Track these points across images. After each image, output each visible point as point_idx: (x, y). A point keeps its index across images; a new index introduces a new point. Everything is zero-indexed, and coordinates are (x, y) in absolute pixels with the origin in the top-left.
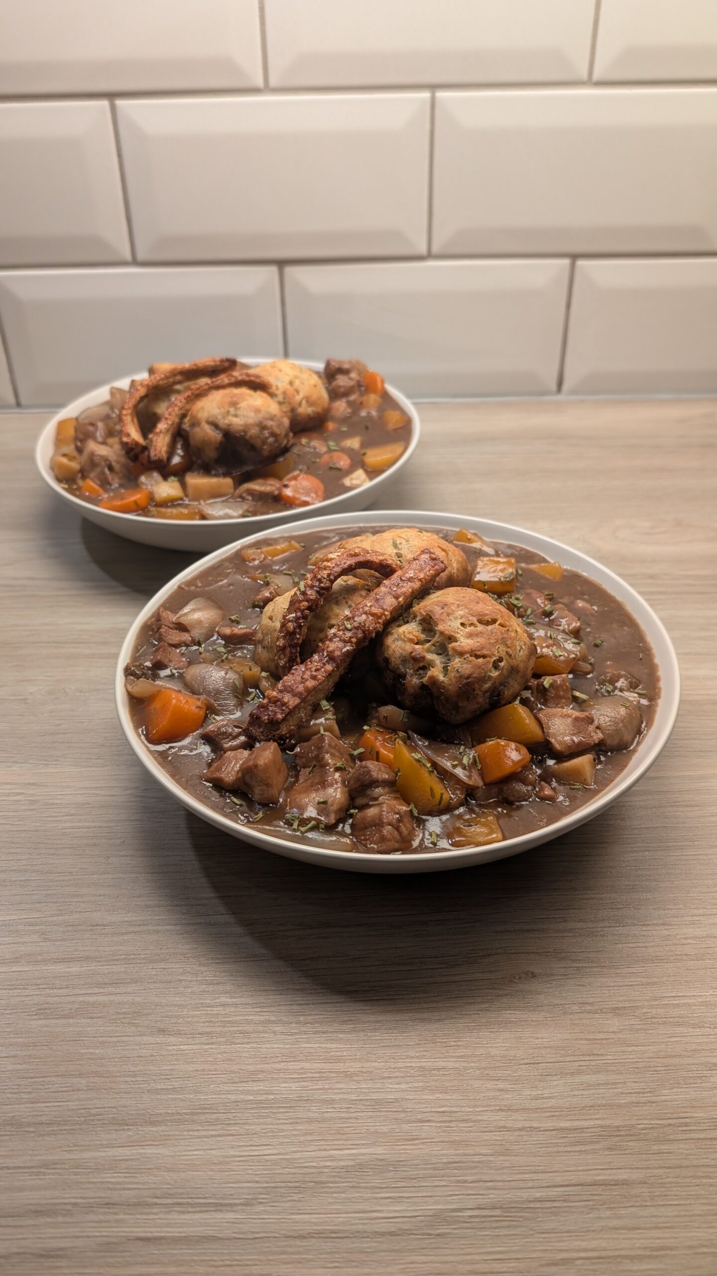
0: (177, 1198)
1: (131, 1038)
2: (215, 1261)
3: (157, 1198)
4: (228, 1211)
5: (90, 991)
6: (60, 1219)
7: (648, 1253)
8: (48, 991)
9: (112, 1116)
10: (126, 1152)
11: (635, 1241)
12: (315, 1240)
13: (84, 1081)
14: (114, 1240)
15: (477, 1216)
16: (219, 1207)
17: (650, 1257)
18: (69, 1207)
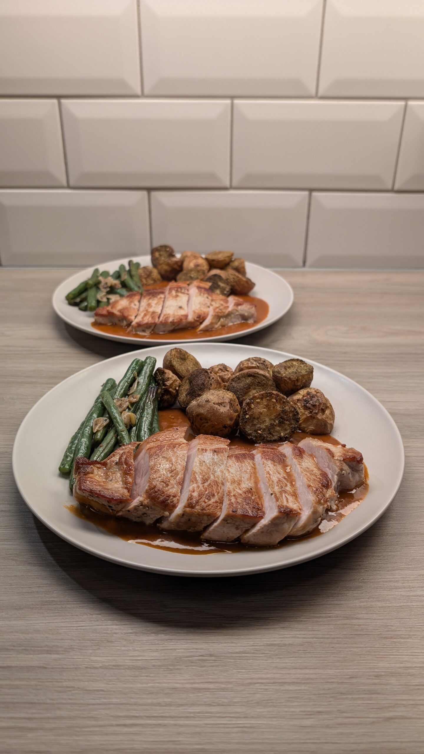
0: (25, 647)
2: (42, 679)
3: (14, 646)
4: (54, 654)
7: (299, 681)
11: (292, 675)
12: (103, 670)
15: (200, 660)
16: (49, 652)
17: (300, 683)
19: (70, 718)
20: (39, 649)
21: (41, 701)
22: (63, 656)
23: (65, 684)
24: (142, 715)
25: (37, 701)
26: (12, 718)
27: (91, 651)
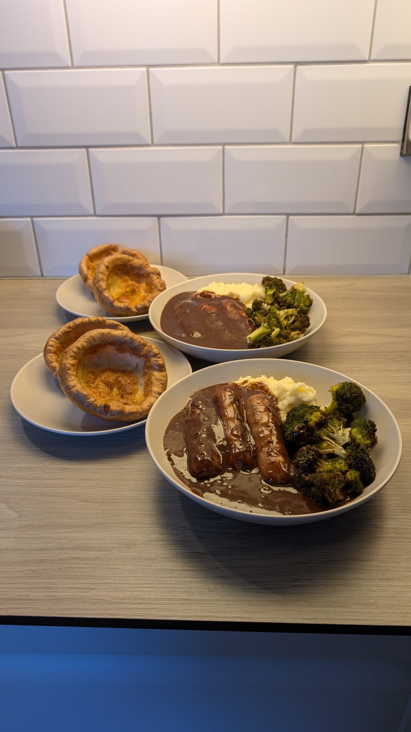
1: (74, 503)
2: (97, 564)
3: (79, 547)
4: (103, 551)
5: (60, 489)
6: (46, 552)
8: (45, 488)
9: (65, 525)
10: (70, 535)
12: (132, 560)
13: (56, 515)
14: (63, 558)
18: (49, 549)
19: (114, 583)
20: (94, 549)
21: (98, 575)
22: (109, 553)
23: (110, 567)
24: (154, 582)
25: (95, 575)
26: (81, 583)
27: (124, 550)
